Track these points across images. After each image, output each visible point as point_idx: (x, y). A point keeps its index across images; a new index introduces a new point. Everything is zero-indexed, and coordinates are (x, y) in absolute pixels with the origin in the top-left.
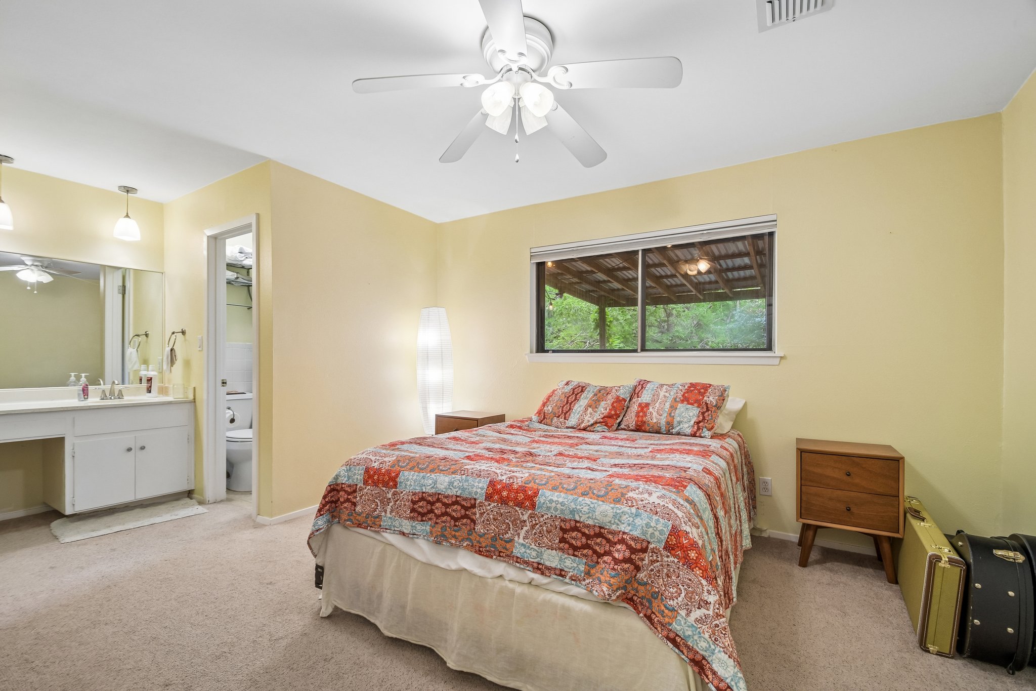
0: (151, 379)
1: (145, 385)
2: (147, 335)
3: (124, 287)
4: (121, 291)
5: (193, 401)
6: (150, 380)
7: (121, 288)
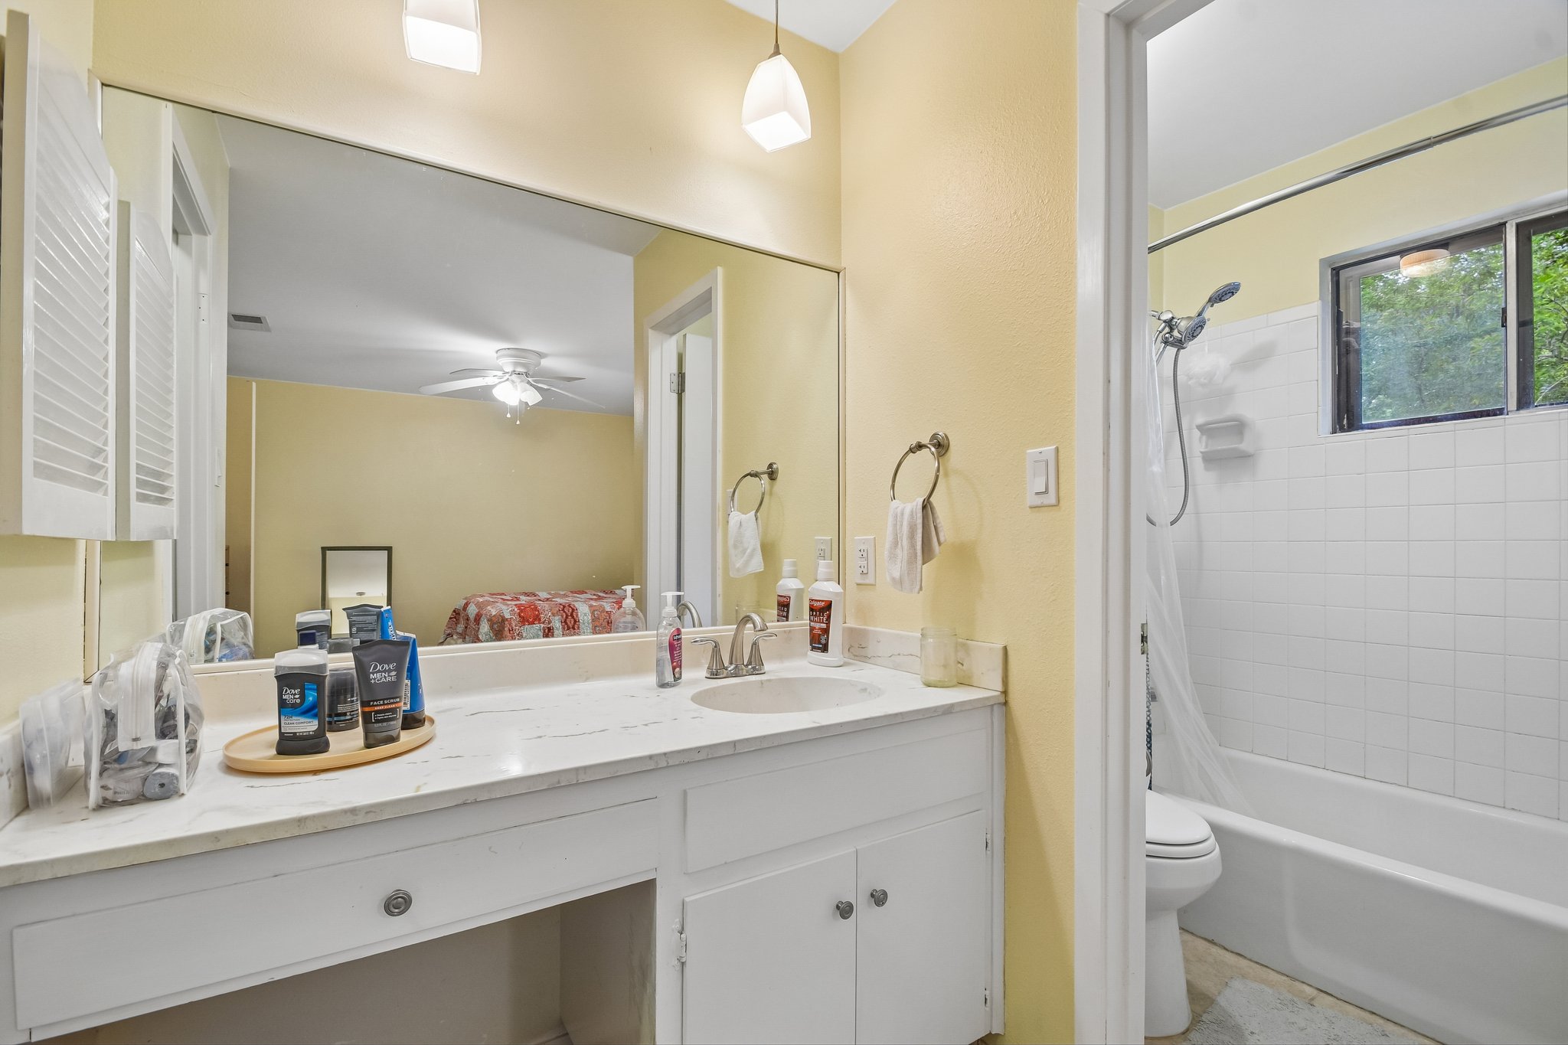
0: (828, 606)
1: (801, 622)
2: (772, 474)
3: (681, 376)
4: (675, 386)
5: (1002, 700)
6: (822, 610)
7: (675, 379)
